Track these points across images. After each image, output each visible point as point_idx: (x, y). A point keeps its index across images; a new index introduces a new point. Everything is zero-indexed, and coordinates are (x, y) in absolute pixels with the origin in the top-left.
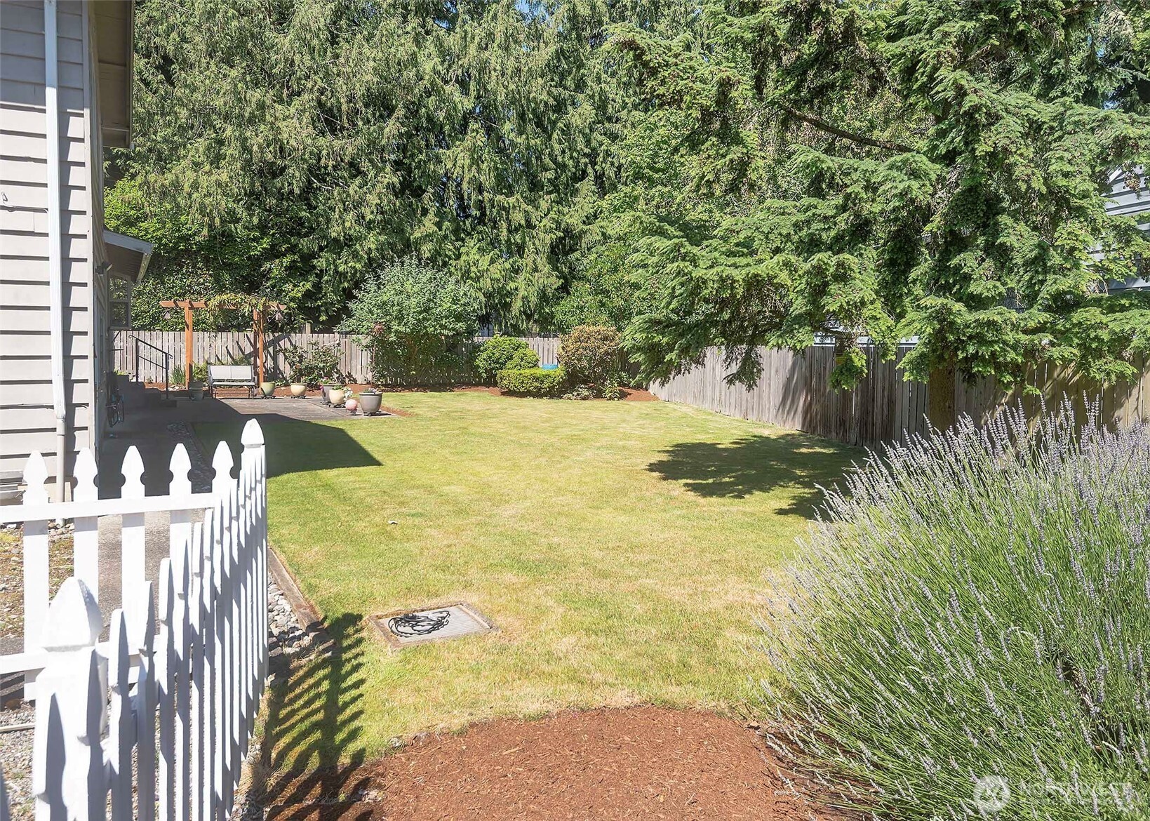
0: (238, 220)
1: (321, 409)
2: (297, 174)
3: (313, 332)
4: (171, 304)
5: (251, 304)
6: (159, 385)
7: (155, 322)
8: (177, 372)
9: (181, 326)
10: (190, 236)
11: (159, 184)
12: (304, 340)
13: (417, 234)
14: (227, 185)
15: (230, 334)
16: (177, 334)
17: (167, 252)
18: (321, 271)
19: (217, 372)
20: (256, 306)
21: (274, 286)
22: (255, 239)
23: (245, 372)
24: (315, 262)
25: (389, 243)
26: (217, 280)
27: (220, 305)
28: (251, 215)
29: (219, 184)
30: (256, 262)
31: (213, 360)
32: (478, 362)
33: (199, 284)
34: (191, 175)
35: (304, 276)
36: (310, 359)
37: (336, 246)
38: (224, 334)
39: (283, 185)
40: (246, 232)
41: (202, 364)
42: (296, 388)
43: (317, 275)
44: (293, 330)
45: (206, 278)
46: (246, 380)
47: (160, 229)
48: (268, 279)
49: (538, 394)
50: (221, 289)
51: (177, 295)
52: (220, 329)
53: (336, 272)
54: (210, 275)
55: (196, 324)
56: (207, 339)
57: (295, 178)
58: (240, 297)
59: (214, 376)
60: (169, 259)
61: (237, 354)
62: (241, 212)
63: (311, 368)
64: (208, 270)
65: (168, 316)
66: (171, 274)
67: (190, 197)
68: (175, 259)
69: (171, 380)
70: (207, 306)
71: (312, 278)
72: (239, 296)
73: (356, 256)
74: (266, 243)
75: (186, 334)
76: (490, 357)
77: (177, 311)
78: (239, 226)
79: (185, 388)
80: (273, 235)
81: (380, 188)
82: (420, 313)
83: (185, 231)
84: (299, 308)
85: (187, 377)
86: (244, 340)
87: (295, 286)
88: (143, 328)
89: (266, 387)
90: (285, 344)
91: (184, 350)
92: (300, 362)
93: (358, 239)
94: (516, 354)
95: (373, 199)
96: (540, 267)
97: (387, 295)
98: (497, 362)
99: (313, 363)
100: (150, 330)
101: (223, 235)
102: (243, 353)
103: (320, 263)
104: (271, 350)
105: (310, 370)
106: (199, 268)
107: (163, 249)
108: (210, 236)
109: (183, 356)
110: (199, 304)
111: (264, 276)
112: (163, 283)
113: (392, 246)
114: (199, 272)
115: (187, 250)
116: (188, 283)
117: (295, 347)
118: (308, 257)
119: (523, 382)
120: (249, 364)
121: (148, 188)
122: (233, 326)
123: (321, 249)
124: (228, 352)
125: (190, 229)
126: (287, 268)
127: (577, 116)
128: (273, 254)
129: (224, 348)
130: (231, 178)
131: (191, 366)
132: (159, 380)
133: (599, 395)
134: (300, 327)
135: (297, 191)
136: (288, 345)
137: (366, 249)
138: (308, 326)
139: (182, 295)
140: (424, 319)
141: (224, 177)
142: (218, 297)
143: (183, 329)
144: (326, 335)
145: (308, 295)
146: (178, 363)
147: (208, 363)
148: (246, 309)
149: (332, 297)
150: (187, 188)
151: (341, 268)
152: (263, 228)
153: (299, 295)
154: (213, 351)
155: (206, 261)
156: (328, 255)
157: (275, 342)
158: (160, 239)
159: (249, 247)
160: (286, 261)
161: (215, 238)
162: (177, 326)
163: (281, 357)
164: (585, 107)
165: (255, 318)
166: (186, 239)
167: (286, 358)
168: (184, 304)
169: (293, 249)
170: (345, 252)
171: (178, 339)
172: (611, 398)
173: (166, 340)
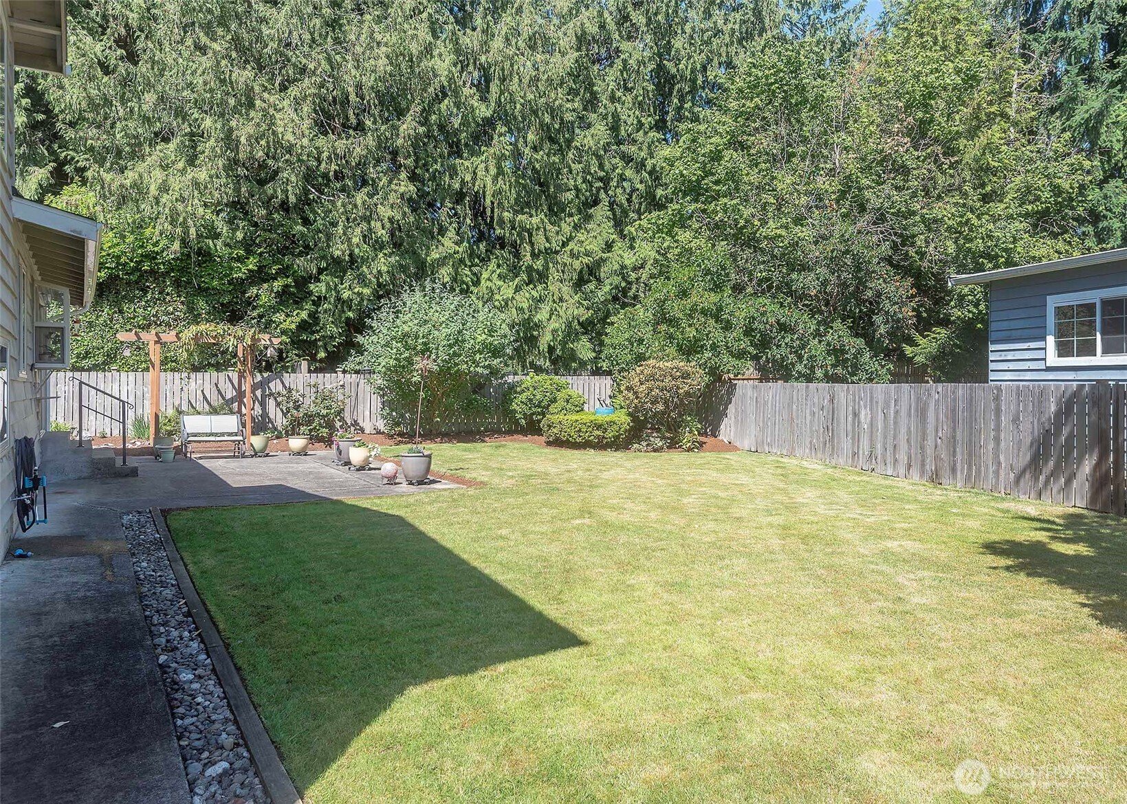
0: (217, 236)
1: (340, 474)
2: (293, 179)
3: (310, 371)
4: (131, 337)
5: (237, 337)
6: (114, 440)
7: (109, 360)
8: (139, 423)
9: (144, 365)
10: (157, 253)
11: (117, 183)
12: (300, 380)
13: (435, 255)
14: (206, 187)
15: (207, 375)
16: (139, 374)
17: (127, 274)
18: (319, 298)
19: (194, 424)
20: (241, 339)
21: (261, 316)
22: (239, 259)
23: (228, 423)
24: (312, 287)
25: (401, 266)
26: (191, 309)
27: (196, 338)
28: (234, 230)
29: (196, 184)
30: (240, 286)
31: (184, 408)
32: (514, 406)
33: (168, 314)
34: (158, 175)
35: (298, 303)
36: (309, 405)
37: (339, 267)
38: (199, 375)
39: (275, 191)
40: (226, 251)
41: (171, 412)
42: (296, 443)
43: (314, 303)
44: (285, 368)
45: (177, 305)
46: (230, 434)
47: (118, 244)
48: (254, 308)
49: (601, 445)
50: (196, 320)
51: (139, 327)
52: (195, 369)
53: (338, 299)
54: (182, 303)
55: (164, 362)
56: (177, 381)
57: (289, 184)
58: (220, 329)
59: (189, 430)
60: (129, 283)
61: (216, 401)
62: (222, 227)
63: (310, 416)
64: (179, 296)
65: (127, 353)
66: (131, 301)
67: (157, 203)
68: (137, 283)
69: (131, 432)
70: (179, 339)
71: (308, 306)
72: (220, 326)
73: (362, 280)
74: (252, 263)
75: (149, 376)
76: (531, 400)
77: (139, 347)
78: (219, 243)
79: (150, 443)
80: (261, 254)
81: (393, 198)
82: (450, 346)
83: (149, 248)
84: (293, 342)
85: (152, 430)
86: (225, 382)
87: (287, 316)
88: (95, 368)
89: (257, 441)
90: (276, 386)
91: (147, 396)
92: (297, 408)
93: (364, 260)
94: (560, 395)
95: (385, 212)
96: (566, 297)
97: (407, 324)
98: (539, 406)
99: (313, 409)
100: (104, 370)
101: (199, 253)
102: (223, 398)
103: (318, 288)
104: (258, 393)
105: (309, 419)
106: (168, 294)
107: (123, 270)
108: (182, 254)
109: (147, 403)
110: (169, 337)
111: (249, 304)
112: (121, 312)
113: (403, 268)
114: (168, 298)
115: (152, 272)
116: (154, 312)
117: (290, 390)
118: (303, 282)
119: (580, 431)
120: (232, 413)
121: (103, 188)
122: (209, 364)
123: (320, 271)
124: (205, 397)
125: (156, 244)
126: (278, 294)
127: (589, 138)
128: (260, 276)
129: (199, 392)
130: (211, 177)
131: (157, 416)
132: (116, 432)
133: (673, 444)
134: (293, 366)
135: (292, 199)
136: (280, 388)
137: (375, 271)
138: (304, 365)
139: (146, 328)
140: (455, 354)
141: (203, 176)
142: (193, 328)
143: (147, 369)
144: (328, 375)
145: (303, 326)
146: (140, 411)
147: (180, 412)
148: (230, 342)
149: (332, 329)
150: (153, 190)
151: (346, 295)
152: (248, 246)
153: (293, 326)
154: (185, 396)
155: (177, 284)
156: (328, 278)
157: (263, 385)
158: (119, 257)
159: (231, 269)
160: (278, 285)
161: (189, 256)
162: (140, 364)
163: (271, 403)
164: (599, 127)
165: (240, 354)
166: (151, 257)
167: (278, 404)
168: (148, 337)
169: (284, 272)
170: (349, 275)
171: (140, 382)
172: (690, 450)
173: (122, 383)
